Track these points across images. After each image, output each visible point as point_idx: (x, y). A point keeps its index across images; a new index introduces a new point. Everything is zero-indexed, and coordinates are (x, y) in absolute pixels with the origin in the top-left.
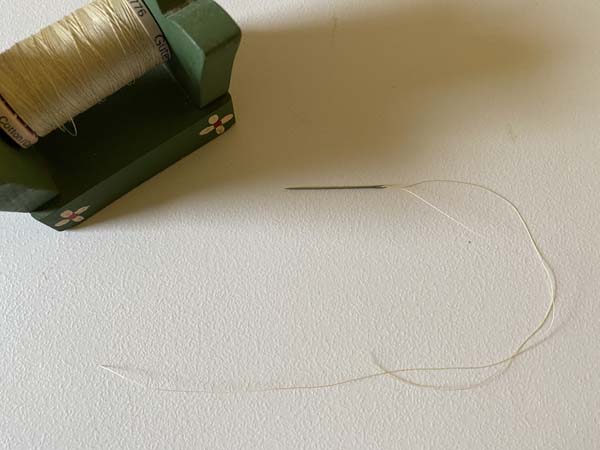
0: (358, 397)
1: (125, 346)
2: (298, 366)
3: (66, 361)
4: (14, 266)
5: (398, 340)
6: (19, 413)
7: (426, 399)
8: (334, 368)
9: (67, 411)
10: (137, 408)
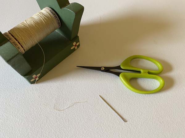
0: (118, 121)
1: (39, 109)
2: (97, 112)
3: (20, 115)
4: (5, 86)
5: (129, 102)
6: (3, 133)
7: (141, 121)
8: (109, 112)
9: (19, 131)
10: (43, 129)
